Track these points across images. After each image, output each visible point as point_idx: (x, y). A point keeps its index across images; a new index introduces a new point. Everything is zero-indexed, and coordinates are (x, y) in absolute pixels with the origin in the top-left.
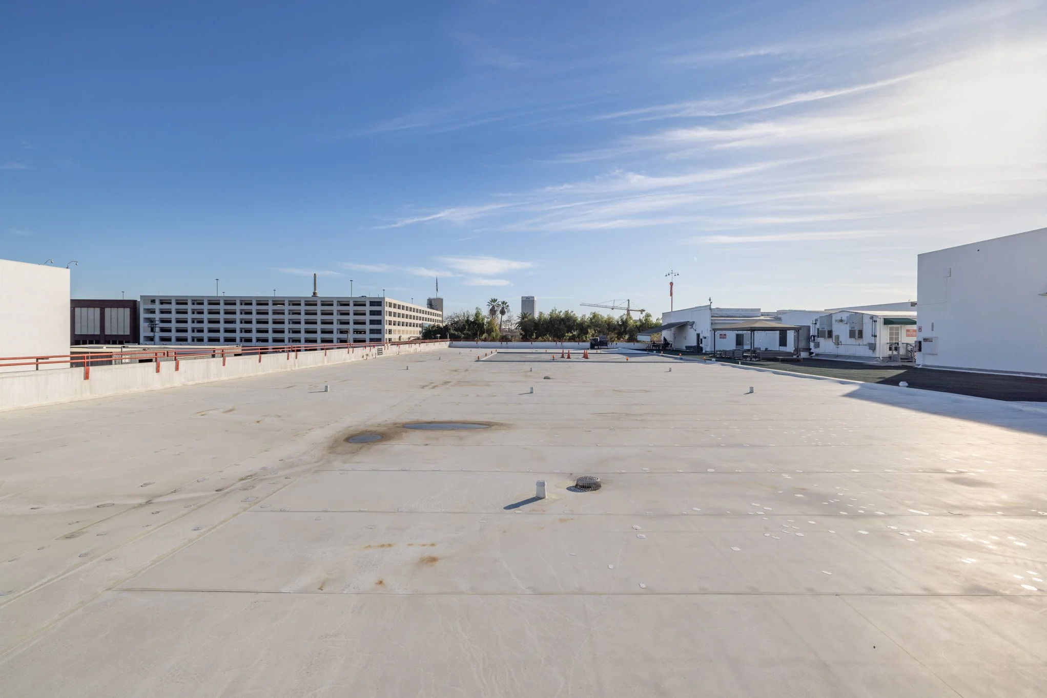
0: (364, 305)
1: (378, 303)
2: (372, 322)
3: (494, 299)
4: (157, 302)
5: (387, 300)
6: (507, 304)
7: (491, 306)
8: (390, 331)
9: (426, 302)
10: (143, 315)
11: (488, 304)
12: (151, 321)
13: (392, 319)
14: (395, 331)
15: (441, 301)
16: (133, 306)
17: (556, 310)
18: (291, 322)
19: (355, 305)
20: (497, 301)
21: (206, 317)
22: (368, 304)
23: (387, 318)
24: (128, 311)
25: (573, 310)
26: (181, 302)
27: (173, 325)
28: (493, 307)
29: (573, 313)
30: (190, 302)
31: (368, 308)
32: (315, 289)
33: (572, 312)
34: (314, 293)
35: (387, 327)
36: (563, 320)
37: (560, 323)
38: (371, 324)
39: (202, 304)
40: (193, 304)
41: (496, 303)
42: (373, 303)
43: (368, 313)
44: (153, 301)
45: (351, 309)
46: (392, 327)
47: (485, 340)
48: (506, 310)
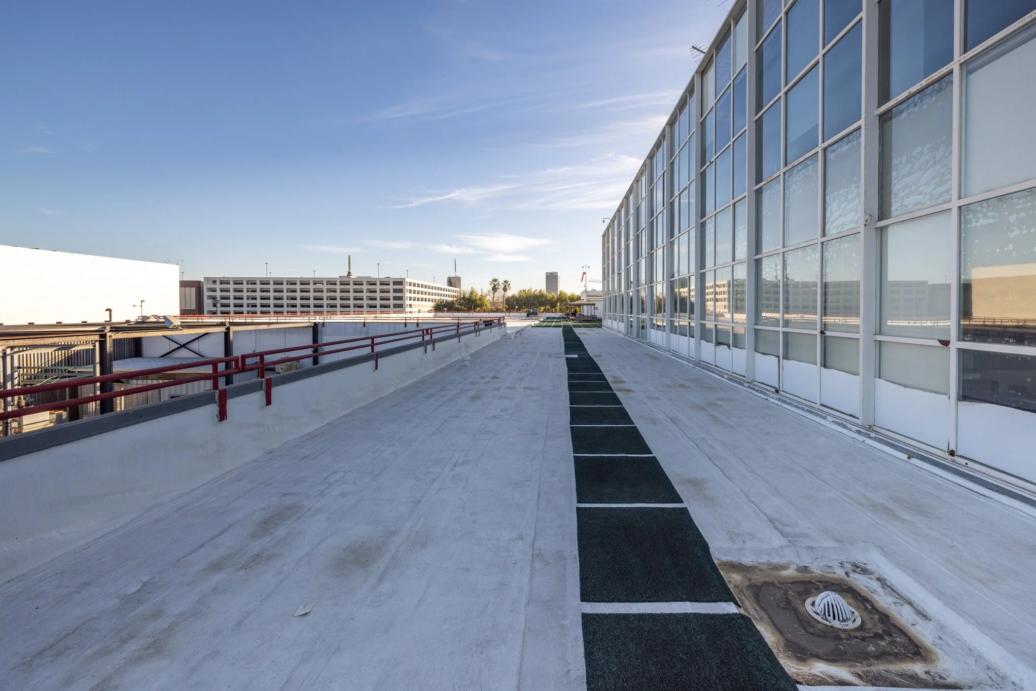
0: (389, 284)
1: (400, 282)
2: (395, 298)
3: (495, 280)
4: (218, 282)
6: (508, 283)
7: (493, 285)
8: (410, 306)
9: (446, 280)
10: (206, 293)
11: (489, 284)
12: (214, 298)
13: (412, 295)
14: (415, 305)
15: (458, 279)
16: (198, 286)
18: (329, 299)
19: (381, 284)
20: (498, 281)
21: (258, 294)
22: (392, 283)
23: (408, 295)
24: (193, 289)
26: (238, 282)
27: (232, 302)
28: (495, 286)
30: (245, 283)
31: (390, 287)
35: (408, 302)
38: (394, 300)
39: (255, 284)
40: (248, 284)
41: (496, 283)
42: (395, 283)
43: (391, 291)
44: (214, 282)
45: (378, 287)
46: (414, 302)
48: (508, 288)
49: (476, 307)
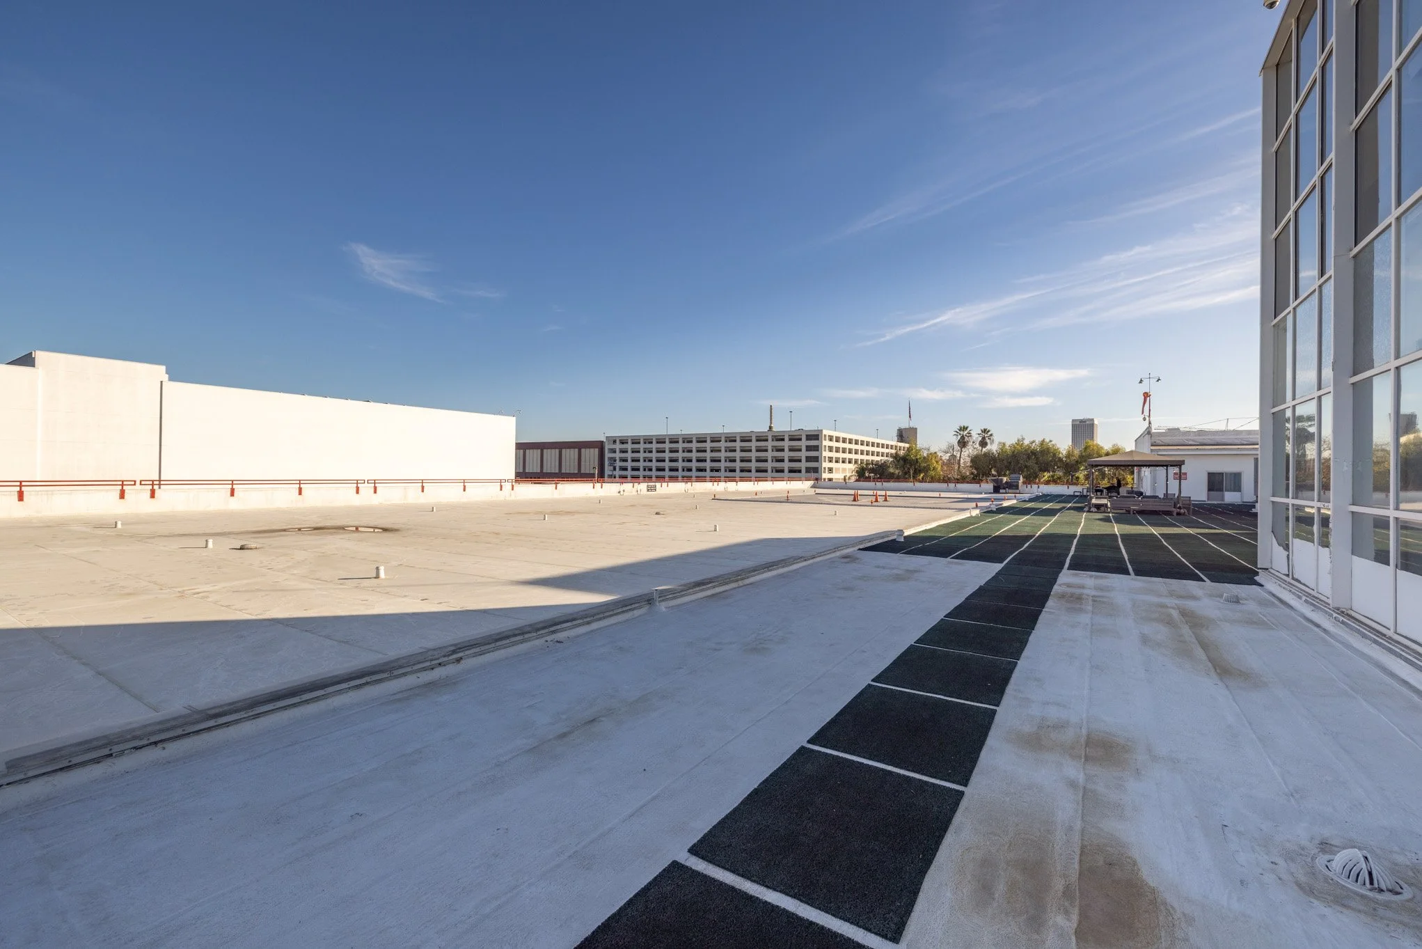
0: (800, 439)
1: (817, 436)
2: (808, 459)
3: (964, 427)
5: (825, 432)
6: (989, 433)
7: (959, 437)
8: (830, 470)
9: (895, 433)
10: (607, 455)
11: (956, 433)
12: (613, 460)
13: (834, 455)
14: (837, 470)
15: (913, 431)
16: (600, 445)
17: (1023, 439)
18: (727, 460)
19: (789, 440)
20: (969, 429)
21: (654, 455)
22: (804, 438)
23: (826, 454)
24: (597, 450)
25: (1052, 439)
26: (636, 441)
27: (629, 464)
28: (963, 437)
29: (1053, 443)
30: (642, 441)
31: (804, 443)
32: (771, 423)
33: (1051, 441)
34: (770, 428)
35: (826, 465)
36: (1034, 453)
37: (1029, 457)
38: (807, 461)
39: (652, 443)
41: (966, 432)
42: (810, 437)
43: (804, 449)
44: (619, 441)
45: (786, 444)
46: (833, 465)
47: (923, 481)
48: (988, 441)
49: (917, 472)
